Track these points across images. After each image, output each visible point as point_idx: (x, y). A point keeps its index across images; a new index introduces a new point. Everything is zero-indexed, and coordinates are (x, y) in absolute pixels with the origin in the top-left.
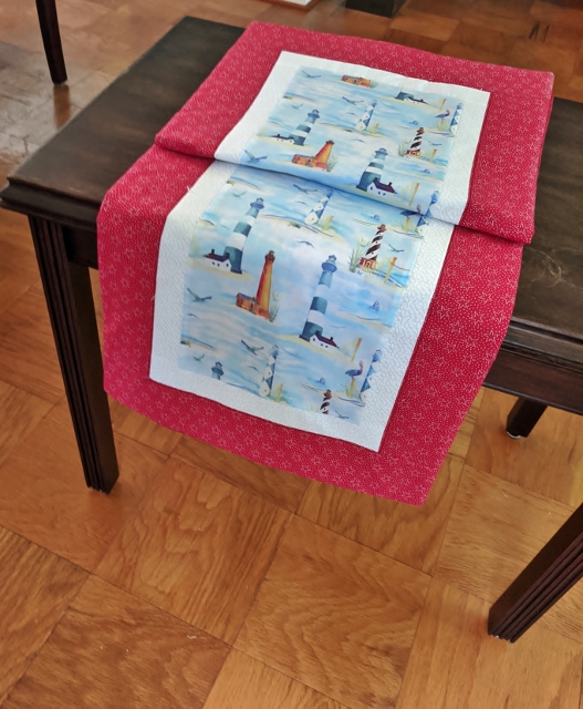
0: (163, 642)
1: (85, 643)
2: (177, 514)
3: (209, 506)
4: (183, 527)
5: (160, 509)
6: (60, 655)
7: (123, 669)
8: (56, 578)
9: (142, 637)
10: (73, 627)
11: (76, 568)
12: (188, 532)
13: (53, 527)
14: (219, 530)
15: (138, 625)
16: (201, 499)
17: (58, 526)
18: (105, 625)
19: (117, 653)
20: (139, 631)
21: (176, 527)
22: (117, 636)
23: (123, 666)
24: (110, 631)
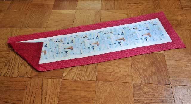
0: (137, 63)
1: (146, 76)
2: (110, 73)
3: (105, 67)
4: (112, 70)
5: (111, 76)
6: (151, 79)
7: (146, 68)
8: (138, 89)
9: (138, 67)
10: (145, 80)
11: (134, 86)
12: (113, 69)
13: (128, 97)
14: (109, 63)
15: (137, 69)
16: (104, 69)
17: (127, 96)
18: (141, 75)
19: (144, 70)
20: (138, 68)
21: (113, 71)
22: (141, 71)
23: (145, 68)
24: (141, 73)
